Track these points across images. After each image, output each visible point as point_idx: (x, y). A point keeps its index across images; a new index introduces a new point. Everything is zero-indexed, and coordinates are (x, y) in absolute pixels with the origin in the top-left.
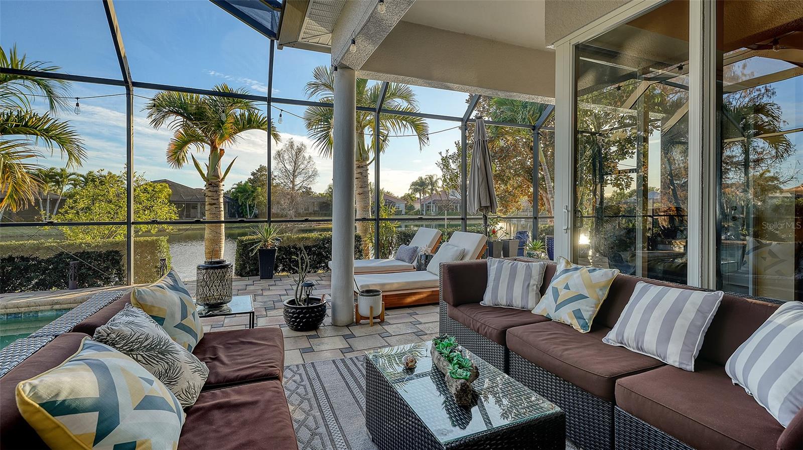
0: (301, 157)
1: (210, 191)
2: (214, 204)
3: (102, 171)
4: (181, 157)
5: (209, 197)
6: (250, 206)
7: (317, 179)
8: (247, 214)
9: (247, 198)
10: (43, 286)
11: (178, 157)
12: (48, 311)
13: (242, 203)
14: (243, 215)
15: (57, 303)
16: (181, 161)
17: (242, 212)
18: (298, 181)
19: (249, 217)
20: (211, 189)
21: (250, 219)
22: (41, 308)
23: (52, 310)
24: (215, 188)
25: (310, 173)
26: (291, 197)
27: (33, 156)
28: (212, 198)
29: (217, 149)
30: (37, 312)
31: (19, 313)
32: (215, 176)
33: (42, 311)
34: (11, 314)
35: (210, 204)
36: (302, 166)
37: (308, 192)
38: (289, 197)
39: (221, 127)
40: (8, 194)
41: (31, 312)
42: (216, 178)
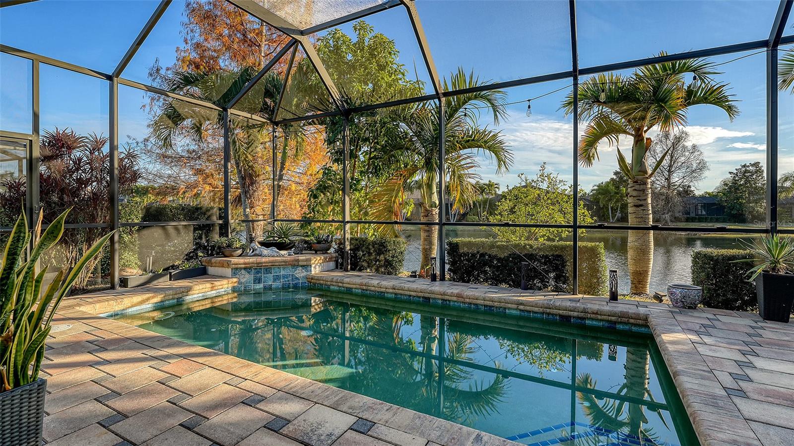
0: (680, 148)
1: (636, 190)
2: (641, 205)
3: (522, 175)
4: (591, 155)
5: (634, 197)
6: (612, 208)
7: (706, 173)
8: (609, 218)
9: (610, 200)
10: (496, 281)
11: (589, 155)
12: (514, 309)
13: (604, 205)
14: (605, 218)
15: (521, 304)
16: (592, 158)
17: (603, 216)
18: (676, 178)
19: (611, 221)
20: (637, 187)
21: (612, 223)
22: (509, 305)
23: (517, 309)
24: (641, 186)
25: (695, 165)
26: (666, 198)
27: (472, 167)
28: (638, 198)
29: (644, 138)
30: (505, 308)
31: (493, 306)
32: (642, 172)
33: (509, 309)
34: (487, 306)
35: (635, 206)
36: (683, 159)
37: (686, 192)
38: (664, 197)
39: (663, 107)
40: (457, 199)
41: (501, 307)
42: (642, 173)
